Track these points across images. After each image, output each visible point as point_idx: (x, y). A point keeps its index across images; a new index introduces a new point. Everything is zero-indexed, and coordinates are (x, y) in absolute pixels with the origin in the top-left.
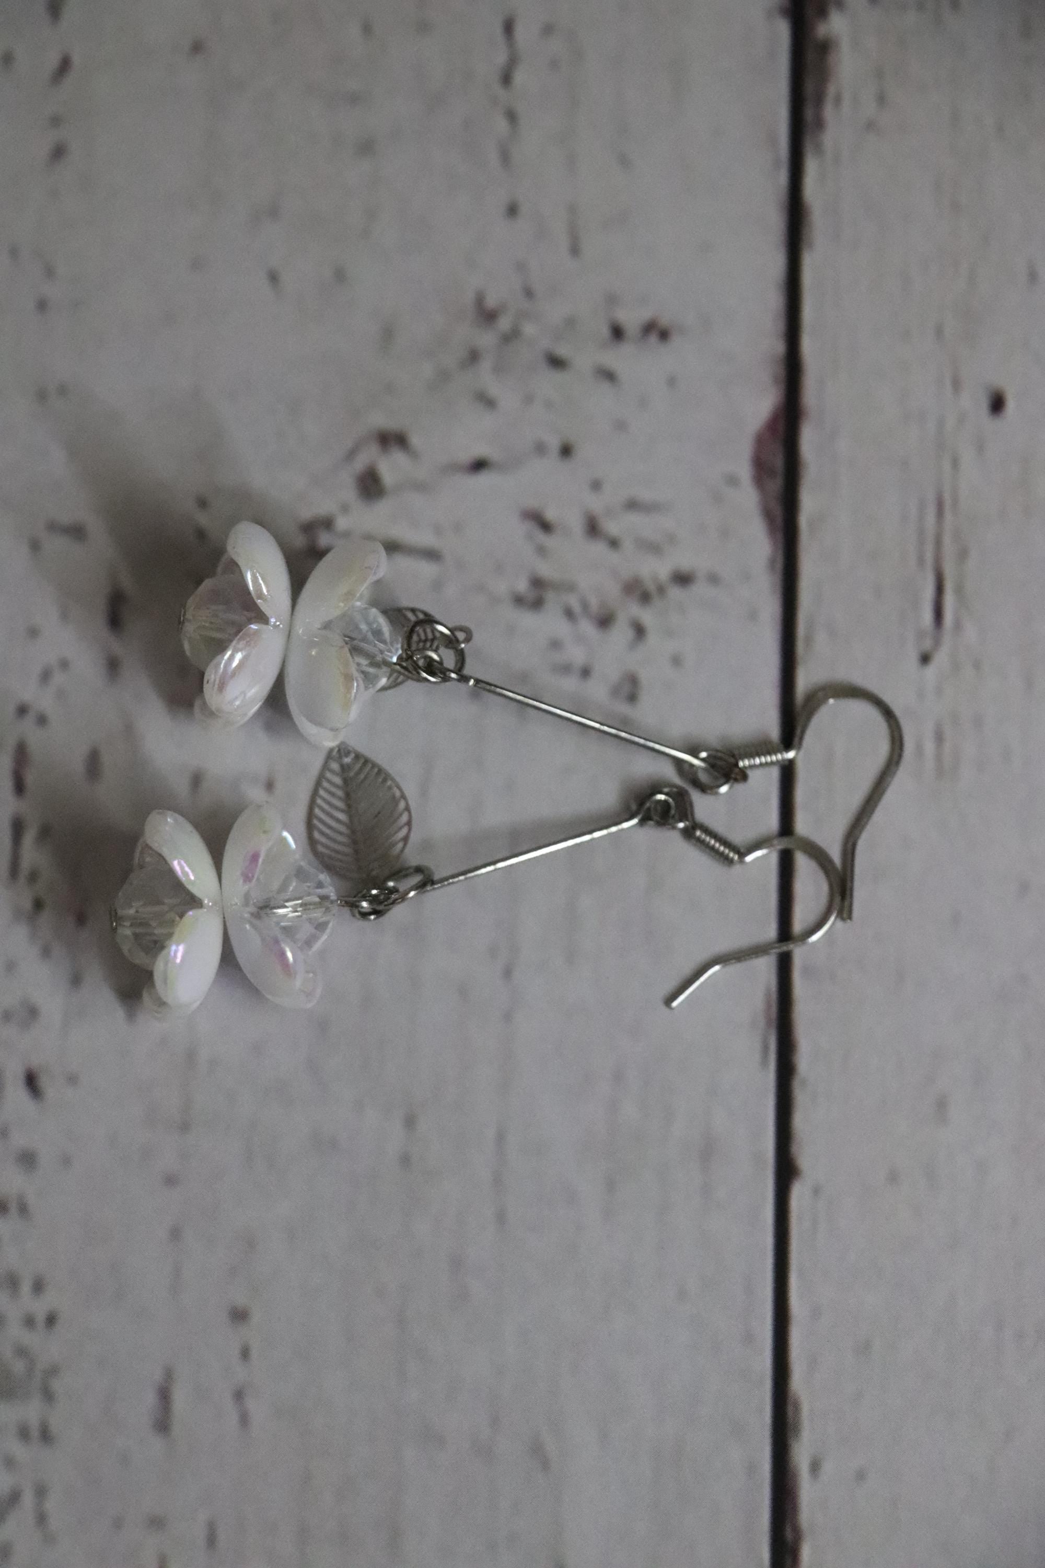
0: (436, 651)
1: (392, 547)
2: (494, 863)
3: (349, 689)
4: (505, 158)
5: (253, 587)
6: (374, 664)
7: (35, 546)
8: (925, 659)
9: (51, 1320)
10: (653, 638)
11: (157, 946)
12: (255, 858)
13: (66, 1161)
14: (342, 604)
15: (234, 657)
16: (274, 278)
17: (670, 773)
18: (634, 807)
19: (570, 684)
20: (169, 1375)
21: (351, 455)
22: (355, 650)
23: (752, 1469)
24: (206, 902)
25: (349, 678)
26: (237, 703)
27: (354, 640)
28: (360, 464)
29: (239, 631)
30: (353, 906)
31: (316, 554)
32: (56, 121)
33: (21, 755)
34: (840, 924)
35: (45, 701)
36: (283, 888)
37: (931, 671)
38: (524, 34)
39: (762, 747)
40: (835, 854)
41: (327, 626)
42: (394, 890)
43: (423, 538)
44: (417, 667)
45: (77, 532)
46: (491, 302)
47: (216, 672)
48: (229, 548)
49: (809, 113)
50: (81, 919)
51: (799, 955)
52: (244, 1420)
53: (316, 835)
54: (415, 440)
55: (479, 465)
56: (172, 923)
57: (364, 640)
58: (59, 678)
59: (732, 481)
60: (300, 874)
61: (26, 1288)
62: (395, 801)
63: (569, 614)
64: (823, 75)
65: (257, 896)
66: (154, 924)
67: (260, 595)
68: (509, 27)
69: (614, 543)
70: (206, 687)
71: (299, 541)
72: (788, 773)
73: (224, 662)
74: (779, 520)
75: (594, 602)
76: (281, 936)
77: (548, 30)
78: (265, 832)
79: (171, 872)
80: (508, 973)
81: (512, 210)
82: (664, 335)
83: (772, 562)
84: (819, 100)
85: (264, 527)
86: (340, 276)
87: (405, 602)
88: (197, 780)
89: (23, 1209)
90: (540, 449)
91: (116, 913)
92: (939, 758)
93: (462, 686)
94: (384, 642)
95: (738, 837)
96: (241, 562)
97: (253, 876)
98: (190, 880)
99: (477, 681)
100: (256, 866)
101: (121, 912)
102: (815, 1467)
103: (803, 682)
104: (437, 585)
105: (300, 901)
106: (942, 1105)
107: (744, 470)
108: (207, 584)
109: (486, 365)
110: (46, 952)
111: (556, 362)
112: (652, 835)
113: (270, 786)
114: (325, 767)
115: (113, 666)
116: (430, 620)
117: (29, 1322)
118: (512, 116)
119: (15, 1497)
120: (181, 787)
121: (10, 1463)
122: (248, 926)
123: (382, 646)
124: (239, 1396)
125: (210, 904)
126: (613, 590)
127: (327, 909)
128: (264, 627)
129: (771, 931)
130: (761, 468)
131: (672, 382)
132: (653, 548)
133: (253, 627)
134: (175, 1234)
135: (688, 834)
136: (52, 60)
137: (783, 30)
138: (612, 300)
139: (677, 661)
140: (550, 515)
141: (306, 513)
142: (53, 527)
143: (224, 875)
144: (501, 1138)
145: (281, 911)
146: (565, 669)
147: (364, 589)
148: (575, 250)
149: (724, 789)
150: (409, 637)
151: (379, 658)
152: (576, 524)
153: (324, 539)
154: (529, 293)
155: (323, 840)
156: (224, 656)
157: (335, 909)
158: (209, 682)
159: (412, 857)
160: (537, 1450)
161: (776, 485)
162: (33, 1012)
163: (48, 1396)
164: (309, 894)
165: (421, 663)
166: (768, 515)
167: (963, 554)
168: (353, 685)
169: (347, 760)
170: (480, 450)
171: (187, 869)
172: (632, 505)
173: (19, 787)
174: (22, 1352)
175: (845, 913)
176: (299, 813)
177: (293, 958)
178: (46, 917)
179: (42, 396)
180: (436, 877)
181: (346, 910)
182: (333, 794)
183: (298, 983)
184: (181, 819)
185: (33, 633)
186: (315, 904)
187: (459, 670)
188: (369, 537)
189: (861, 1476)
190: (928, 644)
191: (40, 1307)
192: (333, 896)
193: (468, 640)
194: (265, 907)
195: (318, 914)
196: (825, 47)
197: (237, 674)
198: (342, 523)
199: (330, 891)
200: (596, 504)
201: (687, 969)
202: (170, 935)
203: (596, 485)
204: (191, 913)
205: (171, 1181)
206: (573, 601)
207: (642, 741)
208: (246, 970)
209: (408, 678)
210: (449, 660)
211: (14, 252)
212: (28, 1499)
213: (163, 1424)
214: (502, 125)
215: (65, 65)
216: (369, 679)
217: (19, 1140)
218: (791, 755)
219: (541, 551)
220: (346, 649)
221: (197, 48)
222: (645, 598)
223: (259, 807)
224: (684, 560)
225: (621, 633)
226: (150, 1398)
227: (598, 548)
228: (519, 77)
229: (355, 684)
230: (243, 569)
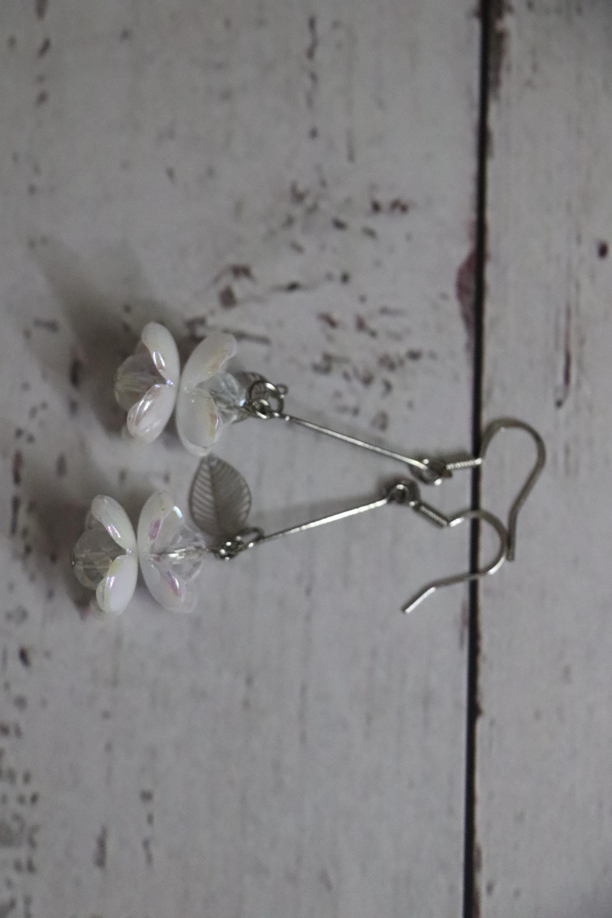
0: (266, 400)
1: (240, 336)
2: (300, 526)
3: (214, 423)
4: (310, 102)
5: (157, 362)
6: (230, 408)
7: (27, 334)
8: (559, 404)
9: (34, 799)
10: (396, 392)
11: (98, 577)
12: (157, 525)
13: (44, 703)
14: (210, 373)
15: (145, 404)
16: (171, 173)
17: (406, 473)
18: (384, 492)
19: (346, 418)
20: (105, 832)
21: (216, 280)
22: (217, 399)
23: (452, 889)
24: (128, 550)
25: (213, 417)
26: (148, 430)
27: (217, 393)
28: (222, 285)
29: (148, 389)
30: (216, 552)
31: (196, 340)
32: (41, 79)
33: (18, 460)
34: (508, 564)
35: (32, 428)
36: (174, 541)
37: (562, 412)
38: (321, 27)
39: (460, 457)
40: (504, 521)
41: (201, 385)
42: (239, 543)
43: (259, 330)
44: (254, 409)
45: (52, 326)
46: (301, 188)
47: (134, 413)
48: (143, 336)
49: (491, 75)
50: (53, 558)
51: (482, 582)
52: (149, 859)
53: (195, 509)
54: (255, 271)
55: (293, 287)
56: (107, 563)
57: (223, 392)
58: (41, 414)
59: (444, 296)
60: (184, 533)
61: (19, 779)
62: (241, 489)
63: (346, 376)
64: (500, 53)
65: (159, 547)
66: (96, 563)
67: (161, 367)
68: (312, 24)
69: (373, 334)
70: (129, 422)
71: (185, 332)
72: (476, 472)
73: (139, 407)
74: (472, 320)
75: (361, 369)
76: (171, 572)
77: (336, 25)
78: (163, 509)
79: (106, 533)
80: (308, 591)
81: (314, 134)
82: (404, 209)
83: (468, 346)
84: (498, 67)
85: (164, 326)
86: (210, 172)
87: (249, 369)
88: (123, 475)
89: (18, 732)
90: (329, 277)
91: (74, 556)
92: (566, 463)
93: (281, 421)
94: (234, 393)
95: (447, 511)
96: (149, 346)
97: (156, 536)
98: (118, 538)
99: (291, 418)
100: (158, 528)
101: (77, 556)
102: (490, 888)
103: (486, 418)
104: (267, 359)
105: (184, 550)
106: (567, 672)
107: (451, 290)
108: (130, 359)
109: (297, 227)
110: (32, 578)
111: (339, 225)
112: (396, 509)
113: (167, 479)
114: (200, 468)
115: (73, 407)
116: (263, 381)
117: (21, 800)
118: (314, 77)
119: (12, 904)
120: (113, 480)
121: (9, 884)
122: (152, 566)
123: (234, 397)
124: (146, 844)
125: (131, 552)
126: (372, 363)
127: (201, 555)
128: (163, 386)
129: (465, 567)
130: (461, 289)
131: (409, 237)
132: (397, 337)
133: (157, 386)
134: (109, 747)
135: (417, 509)
136: (39, 42)
137: (476, 26)
138: (373, 187)
139: (410, 405)
140: (336, 316)
141: (189, 315)
142: (38, 323)
143: (138, 535)
144: (304, 690)
145: (172, 556)
146: (343, 409)
147: (223, 364)
148: (351, 157)
149: (438, 482)
150: (250, 391)
151: (232, 404)
152: (351, 322)
153: (200, 331)
154: (323, 183)
155: (198, 511)
156: (140, 403)
157: (205, 553)
158: (131, 419)
159: (251, 522)
160: (324, 878)
161: (471, 299)
162: (24, 615)
163: (32, 844)
164: (190, 545)
165: (258, 407)
166: (466, 317)
167: (582, 342)
168: (216, 421)
169: (214, 463)
170: (294, 277)
171: (116, 531)
172: (384, 311)
173: (17, 479)
174: (17, 817)
175: (510, 557)
176: (184, 497)
177: (179, 585)
178: (33, 557)
179: (32, 244)
180: (266, 534)
181: (212, 555)
182: (205, 484)
183: (183, 599)
184: (112, 500)
185: (26, 387)
186: (193, 551)
187: (280, 411)
188: (226, 331)
189: (517, 893)
190: (560, 395)
191: (28, 791)
192: (204, 547)
193: (285, 392)
194: (162, 554)
195: (195, 557)
196: (501, 36)
197: (147, 415)
198: (211, 321)
199: (202, 543)
200: (362, 310)
201: (416, 589)
202: (107, 570)
203: (363, 299)
204: (118, 558)
205: (106, 715)
206: (349, 369)
207: (388, 453)
208: (151, 591)
209: (249, 415)
210: (274, 404)
211: (16, 158)
212: (20, 905)
213: (101, 861)
214: (307, 82)
215: (46, 46)
216: (226, 416)
217: (16, 690)
218: (478, 461)
219: (330, 339)
220: (212, 400)
221: (126, 35)
222: (392, 367)
223: (161, 493)
224: (414, 344)
225: (377, 387)
226: (93, 845)
227: (364, 337)
228: (319, 53)
229: (218, 421)
230: (151, 350)
